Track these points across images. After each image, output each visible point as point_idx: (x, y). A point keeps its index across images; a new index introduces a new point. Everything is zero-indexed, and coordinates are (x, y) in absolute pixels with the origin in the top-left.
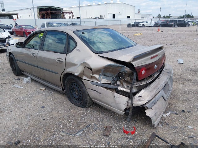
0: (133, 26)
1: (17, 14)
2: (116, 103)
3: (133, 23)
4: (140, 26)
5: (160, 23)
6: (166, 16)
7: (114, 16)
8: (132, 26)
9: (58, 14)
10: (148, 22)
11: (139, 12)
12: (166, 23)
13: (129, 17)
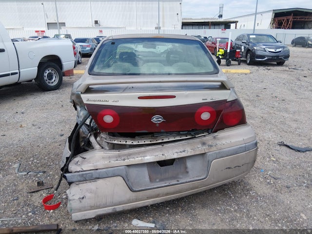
1: (236, 22)
9: (307, 21)
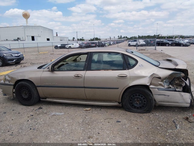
0: (61, 47)
2: (184, 99)
3: (60, 45)
4: (67, 47)
5: (84, 45)
6: (79, 39)
7: (33, 38)
8: (59, 48)
10: (73, 44)
11: (57, 35)
12: (89, 45)
13: (48, 40)
